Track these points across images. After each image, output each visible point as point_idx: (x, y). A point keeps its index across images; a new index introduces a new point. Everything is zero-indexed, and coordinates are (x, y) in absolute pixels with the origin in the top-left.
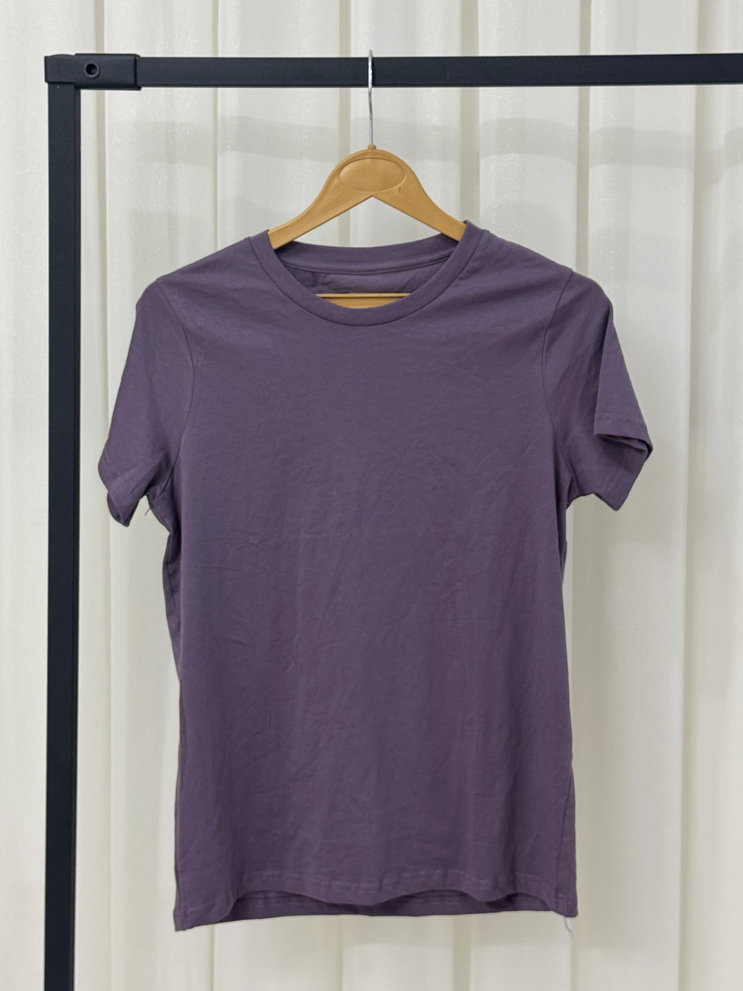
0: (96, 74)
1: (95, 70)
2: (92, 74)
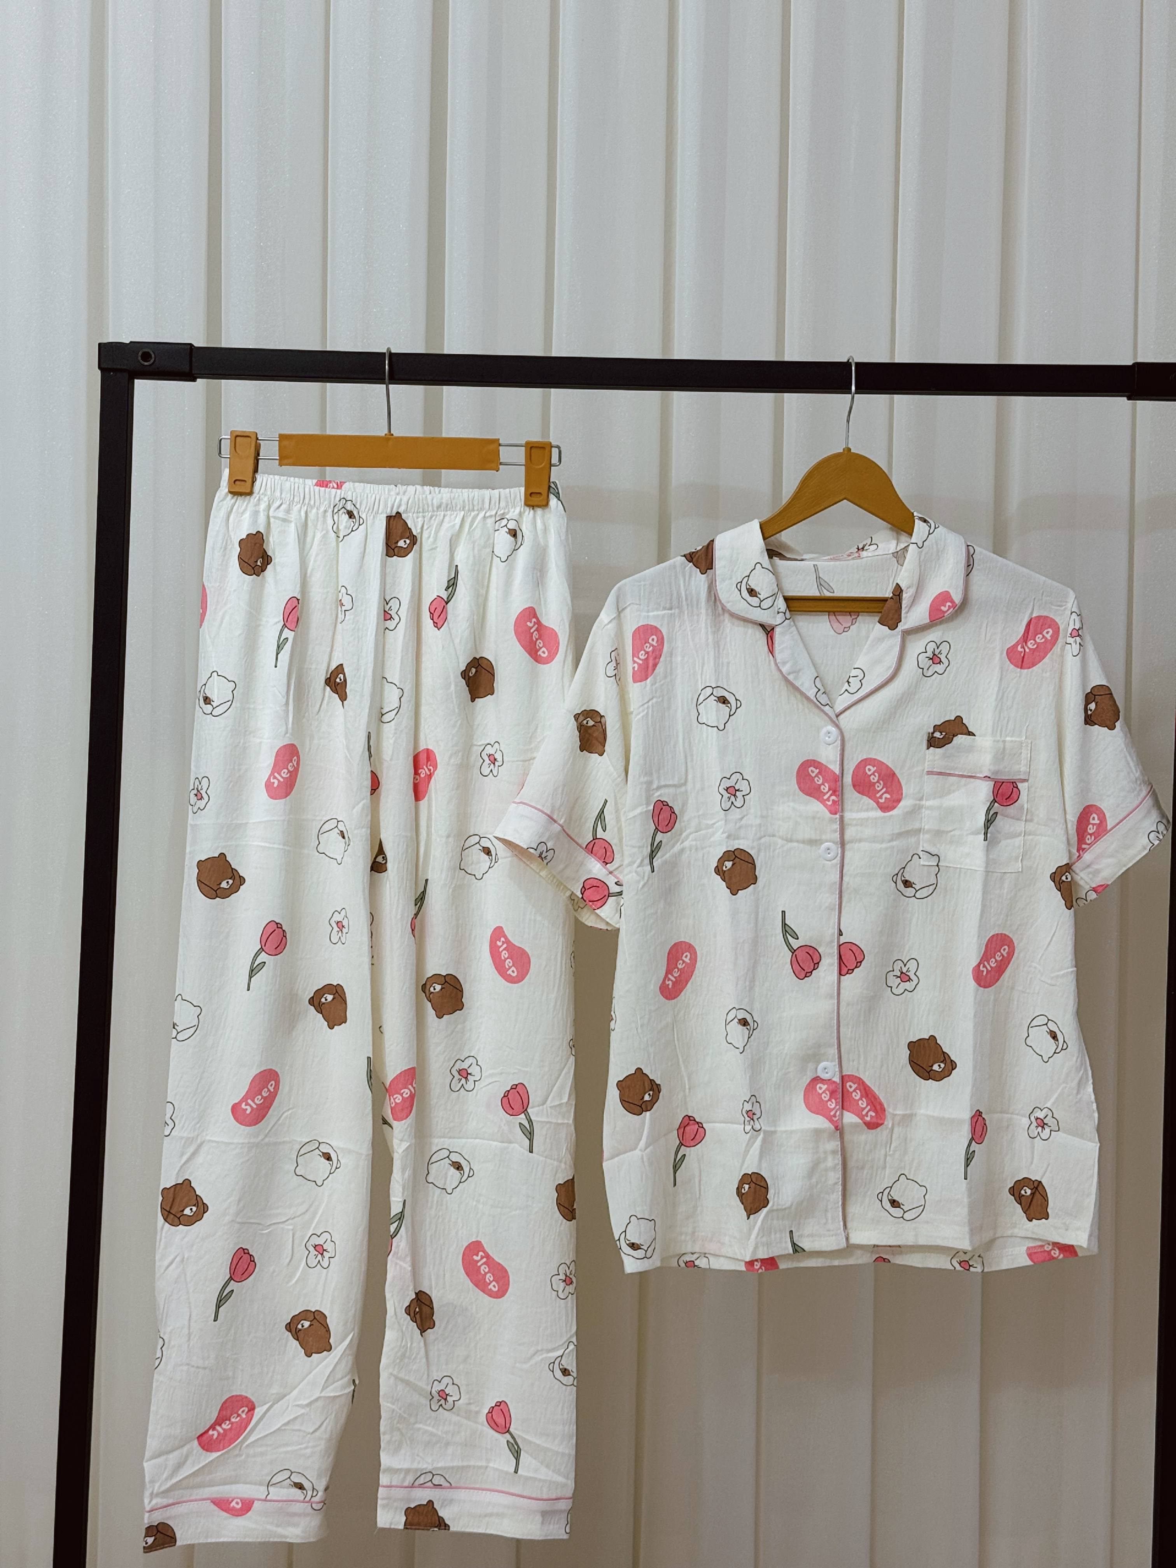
0: (152, 361)
1: (150, 358)
2: (147, 361)
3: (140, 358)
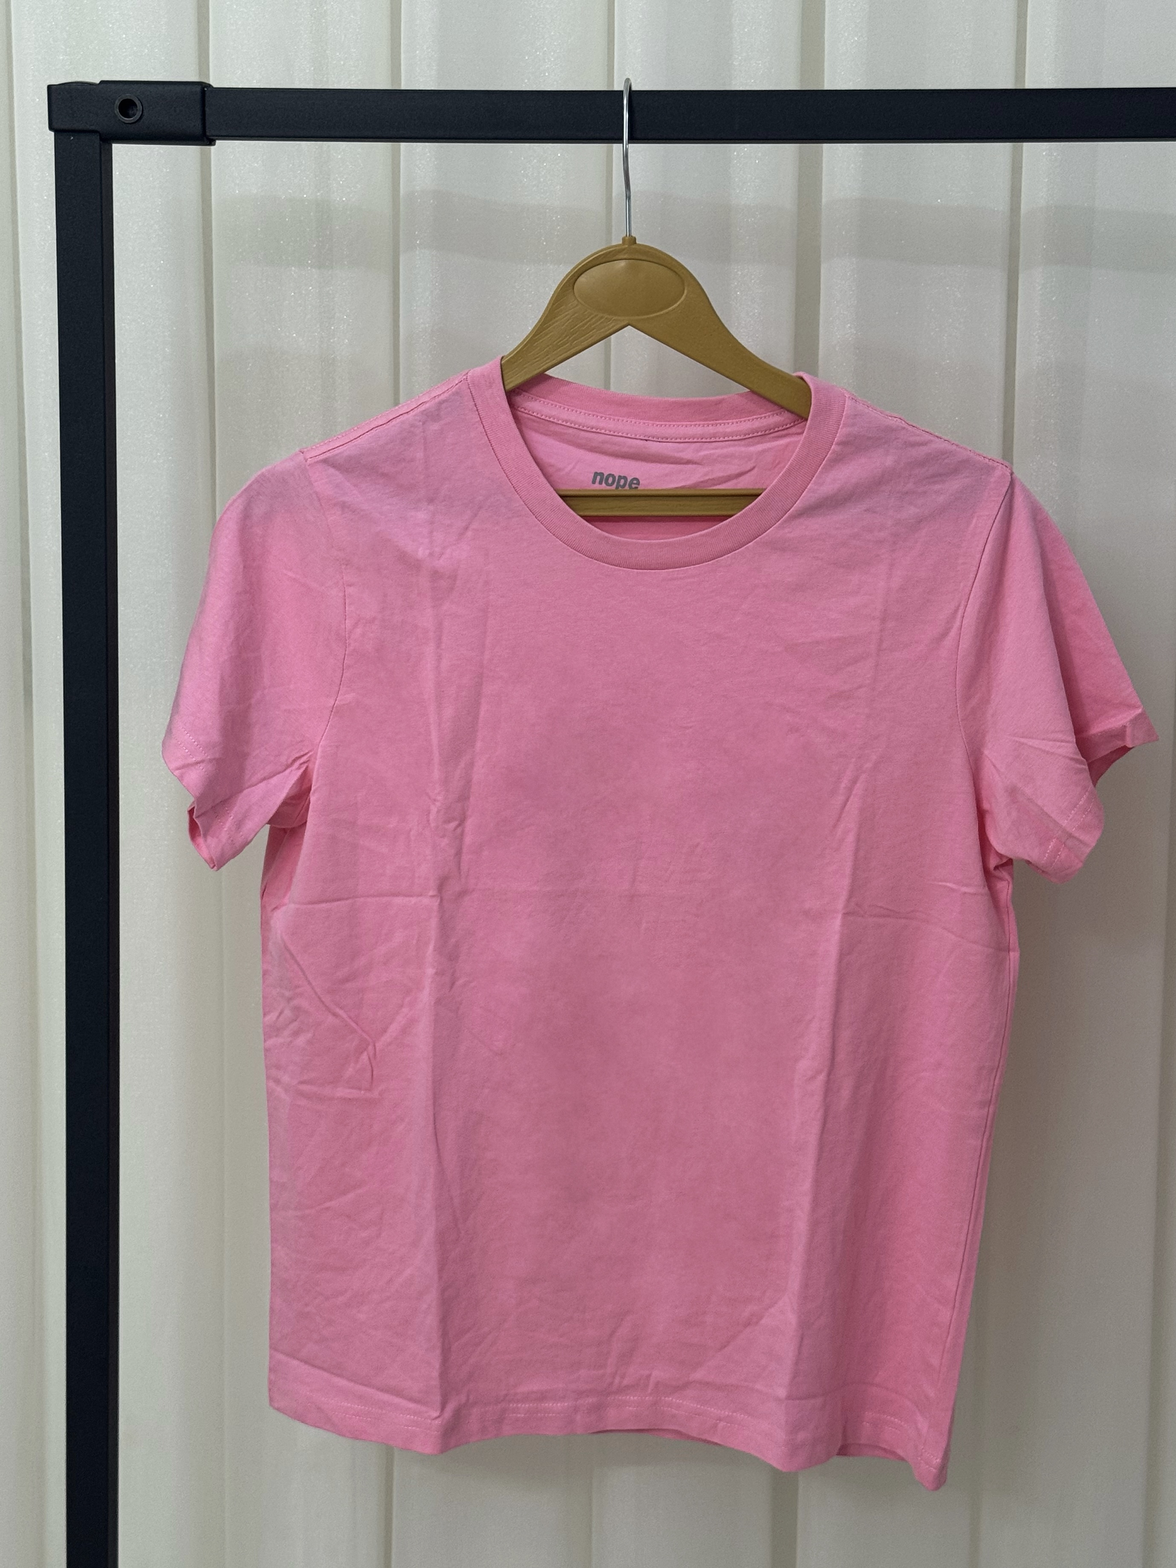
0: (136, 117)
1: (135, 111)
2: (129, 117)
3: (117, 111)
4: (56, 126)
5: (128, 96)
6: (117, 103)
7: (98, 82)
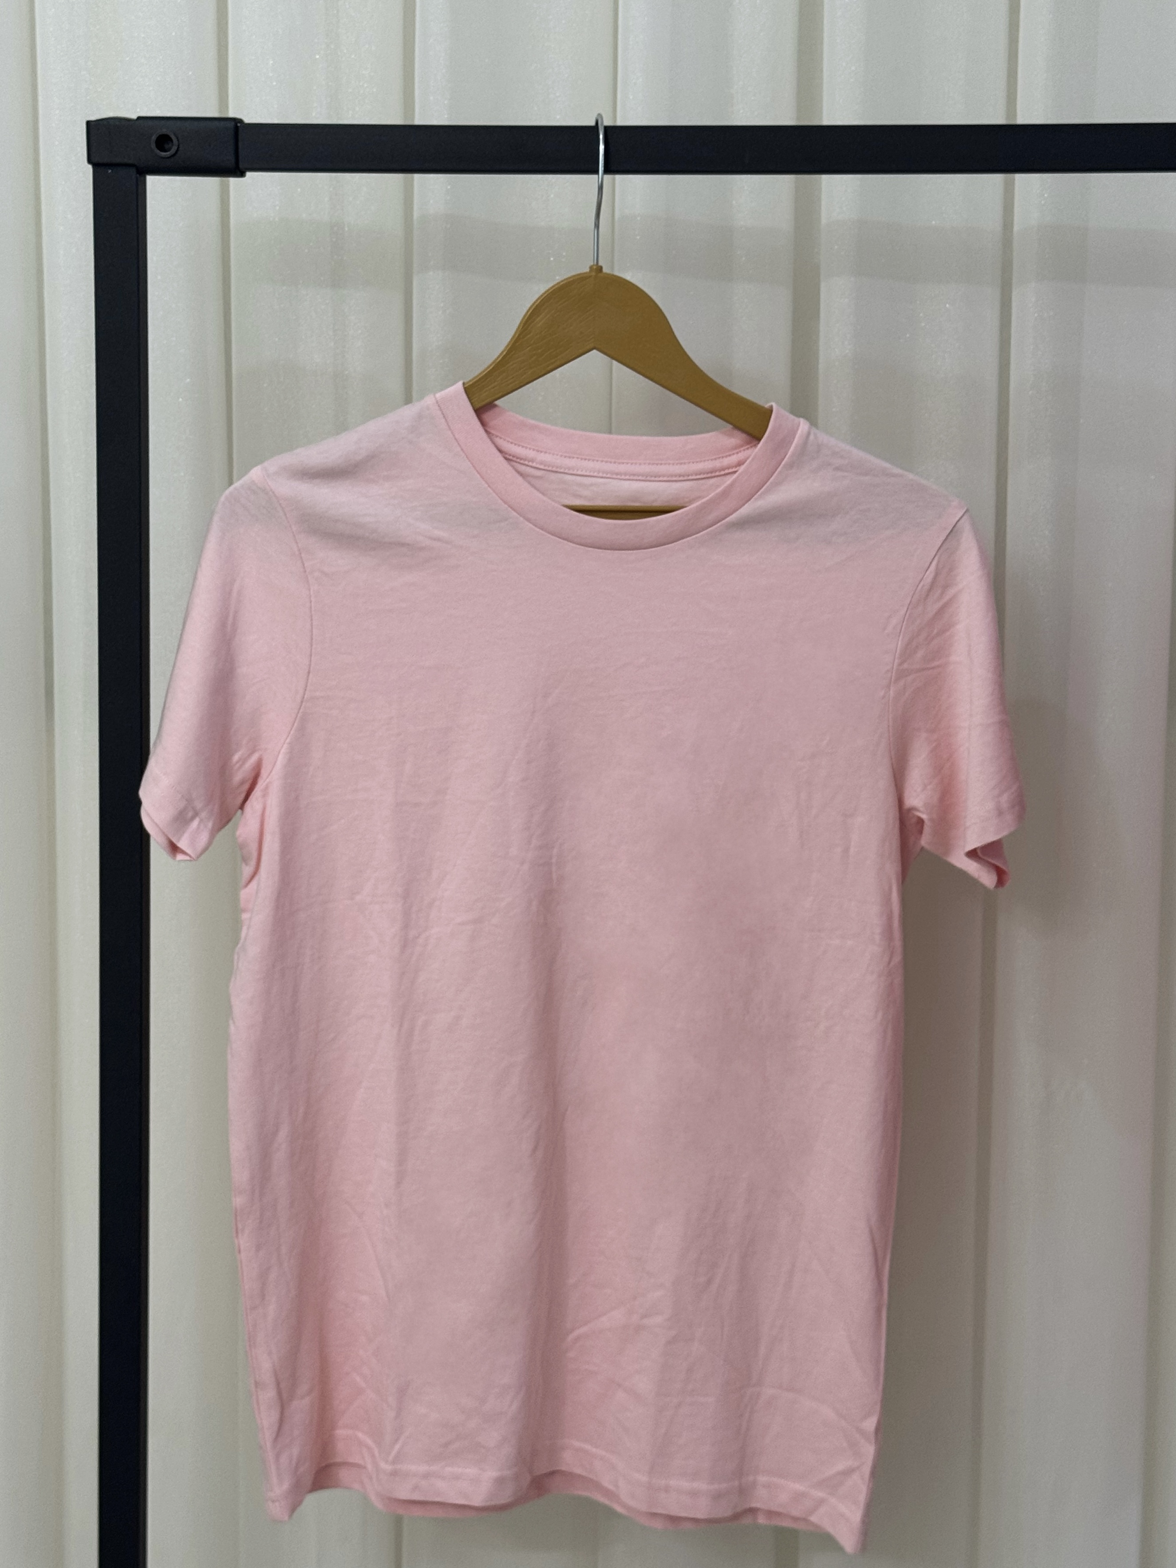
0: (172, 151)
1: (170, 145)
2: (166, 151)
3: (153, 146)
4: (95, 160)
5: (164, 131)
6: (154, 138)
7: (134, 117)
